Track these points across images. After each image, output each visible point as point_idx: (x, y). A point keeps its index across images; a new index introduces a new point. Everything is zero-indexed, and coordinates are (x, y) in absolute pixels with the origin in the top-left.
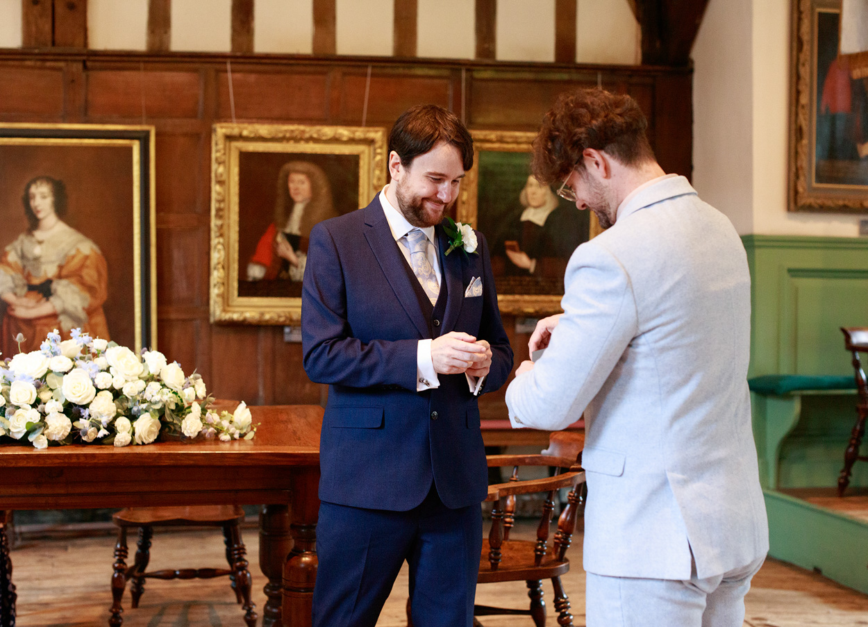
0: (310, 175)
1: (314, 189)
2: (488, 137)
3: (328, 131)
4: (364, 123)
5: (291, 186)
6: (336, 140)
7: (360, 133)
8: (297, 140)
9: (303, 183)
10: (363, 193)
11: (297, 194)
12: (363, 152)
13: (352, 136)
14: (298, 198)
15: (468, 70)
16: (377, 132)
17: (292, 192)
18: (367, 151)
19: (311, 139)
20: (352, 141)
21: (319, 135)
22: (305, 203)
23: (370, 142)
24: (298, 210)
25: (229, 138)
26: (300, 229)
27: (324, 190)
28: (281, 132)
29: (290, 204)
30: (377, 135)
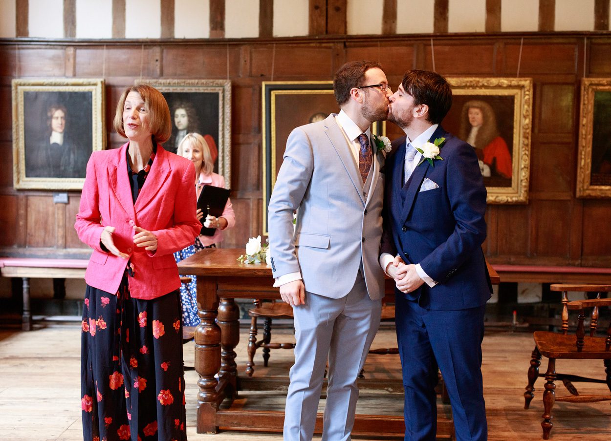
0: (482, 109)
1: (485, 118)
2: (601, 82)
3: (494, 81)
4: (518, 75)
5: (470, 116)
6: (499, 86)
7: (515, 81)
8: (474, 87)
9: (478, 114)
10: (516, 120)
11: (473, 121)
12: (517, 94)
13: (510, 84)
14: (474, 124)
15: (588, 38)
17: (471, 119)
18: (519, 93)
19: (483, 86)
20: (510, 87)
21: (488, 84)
22: (479, 127)
23: (521, 87)
24: (474, 131)
26: (475, 143)
27: (491, 119)
28: (464, 82)
29: (469, 127)
30: (527, 82)
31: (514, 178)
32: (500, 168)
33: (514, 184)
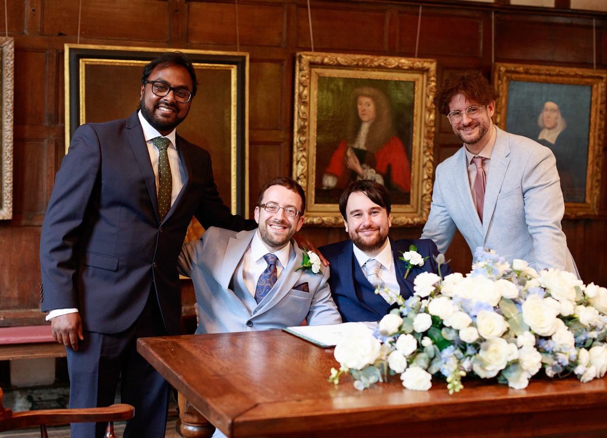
0: (374, 98)
1: (378, 110)
2: (518, 69)
3: (393, 61)
4: (416, 55)
5: (359, 107)
6: (398, 69)
7: (418, 63)
8: (364, 67)
9: (369, 105)
10: (417, 115)
11: (364, 115)
12: (418, 79)
13: (411, 65)
14: (365, 118)
15: (496, 13)
16: (431, 62)
17: (360, 112)
18: (421, 79)
19: (380, 68)
20: (411, 69)
21: (385, 64)
22: (370, 122)
23: (423, 71)
24: (365, 128)
25: (312, 64)
26: (366, 145)
28: (354, 60)
29: (359, 123)
30: (432, 66)
31: (413, 192)
32: (397, 180)
33: (413, 200)
